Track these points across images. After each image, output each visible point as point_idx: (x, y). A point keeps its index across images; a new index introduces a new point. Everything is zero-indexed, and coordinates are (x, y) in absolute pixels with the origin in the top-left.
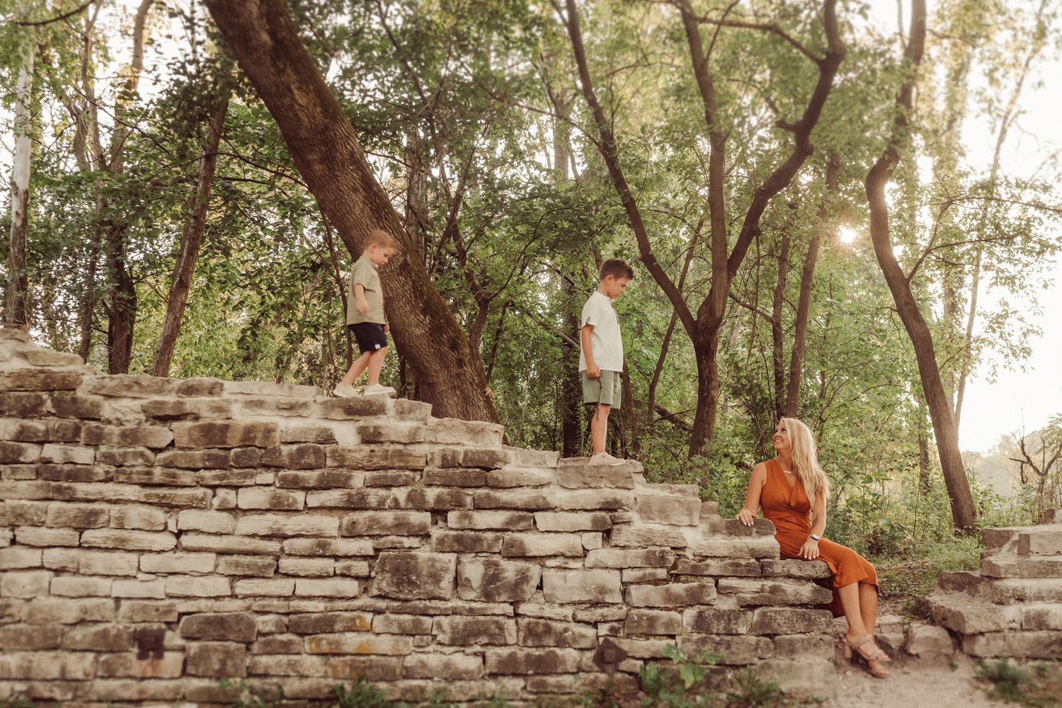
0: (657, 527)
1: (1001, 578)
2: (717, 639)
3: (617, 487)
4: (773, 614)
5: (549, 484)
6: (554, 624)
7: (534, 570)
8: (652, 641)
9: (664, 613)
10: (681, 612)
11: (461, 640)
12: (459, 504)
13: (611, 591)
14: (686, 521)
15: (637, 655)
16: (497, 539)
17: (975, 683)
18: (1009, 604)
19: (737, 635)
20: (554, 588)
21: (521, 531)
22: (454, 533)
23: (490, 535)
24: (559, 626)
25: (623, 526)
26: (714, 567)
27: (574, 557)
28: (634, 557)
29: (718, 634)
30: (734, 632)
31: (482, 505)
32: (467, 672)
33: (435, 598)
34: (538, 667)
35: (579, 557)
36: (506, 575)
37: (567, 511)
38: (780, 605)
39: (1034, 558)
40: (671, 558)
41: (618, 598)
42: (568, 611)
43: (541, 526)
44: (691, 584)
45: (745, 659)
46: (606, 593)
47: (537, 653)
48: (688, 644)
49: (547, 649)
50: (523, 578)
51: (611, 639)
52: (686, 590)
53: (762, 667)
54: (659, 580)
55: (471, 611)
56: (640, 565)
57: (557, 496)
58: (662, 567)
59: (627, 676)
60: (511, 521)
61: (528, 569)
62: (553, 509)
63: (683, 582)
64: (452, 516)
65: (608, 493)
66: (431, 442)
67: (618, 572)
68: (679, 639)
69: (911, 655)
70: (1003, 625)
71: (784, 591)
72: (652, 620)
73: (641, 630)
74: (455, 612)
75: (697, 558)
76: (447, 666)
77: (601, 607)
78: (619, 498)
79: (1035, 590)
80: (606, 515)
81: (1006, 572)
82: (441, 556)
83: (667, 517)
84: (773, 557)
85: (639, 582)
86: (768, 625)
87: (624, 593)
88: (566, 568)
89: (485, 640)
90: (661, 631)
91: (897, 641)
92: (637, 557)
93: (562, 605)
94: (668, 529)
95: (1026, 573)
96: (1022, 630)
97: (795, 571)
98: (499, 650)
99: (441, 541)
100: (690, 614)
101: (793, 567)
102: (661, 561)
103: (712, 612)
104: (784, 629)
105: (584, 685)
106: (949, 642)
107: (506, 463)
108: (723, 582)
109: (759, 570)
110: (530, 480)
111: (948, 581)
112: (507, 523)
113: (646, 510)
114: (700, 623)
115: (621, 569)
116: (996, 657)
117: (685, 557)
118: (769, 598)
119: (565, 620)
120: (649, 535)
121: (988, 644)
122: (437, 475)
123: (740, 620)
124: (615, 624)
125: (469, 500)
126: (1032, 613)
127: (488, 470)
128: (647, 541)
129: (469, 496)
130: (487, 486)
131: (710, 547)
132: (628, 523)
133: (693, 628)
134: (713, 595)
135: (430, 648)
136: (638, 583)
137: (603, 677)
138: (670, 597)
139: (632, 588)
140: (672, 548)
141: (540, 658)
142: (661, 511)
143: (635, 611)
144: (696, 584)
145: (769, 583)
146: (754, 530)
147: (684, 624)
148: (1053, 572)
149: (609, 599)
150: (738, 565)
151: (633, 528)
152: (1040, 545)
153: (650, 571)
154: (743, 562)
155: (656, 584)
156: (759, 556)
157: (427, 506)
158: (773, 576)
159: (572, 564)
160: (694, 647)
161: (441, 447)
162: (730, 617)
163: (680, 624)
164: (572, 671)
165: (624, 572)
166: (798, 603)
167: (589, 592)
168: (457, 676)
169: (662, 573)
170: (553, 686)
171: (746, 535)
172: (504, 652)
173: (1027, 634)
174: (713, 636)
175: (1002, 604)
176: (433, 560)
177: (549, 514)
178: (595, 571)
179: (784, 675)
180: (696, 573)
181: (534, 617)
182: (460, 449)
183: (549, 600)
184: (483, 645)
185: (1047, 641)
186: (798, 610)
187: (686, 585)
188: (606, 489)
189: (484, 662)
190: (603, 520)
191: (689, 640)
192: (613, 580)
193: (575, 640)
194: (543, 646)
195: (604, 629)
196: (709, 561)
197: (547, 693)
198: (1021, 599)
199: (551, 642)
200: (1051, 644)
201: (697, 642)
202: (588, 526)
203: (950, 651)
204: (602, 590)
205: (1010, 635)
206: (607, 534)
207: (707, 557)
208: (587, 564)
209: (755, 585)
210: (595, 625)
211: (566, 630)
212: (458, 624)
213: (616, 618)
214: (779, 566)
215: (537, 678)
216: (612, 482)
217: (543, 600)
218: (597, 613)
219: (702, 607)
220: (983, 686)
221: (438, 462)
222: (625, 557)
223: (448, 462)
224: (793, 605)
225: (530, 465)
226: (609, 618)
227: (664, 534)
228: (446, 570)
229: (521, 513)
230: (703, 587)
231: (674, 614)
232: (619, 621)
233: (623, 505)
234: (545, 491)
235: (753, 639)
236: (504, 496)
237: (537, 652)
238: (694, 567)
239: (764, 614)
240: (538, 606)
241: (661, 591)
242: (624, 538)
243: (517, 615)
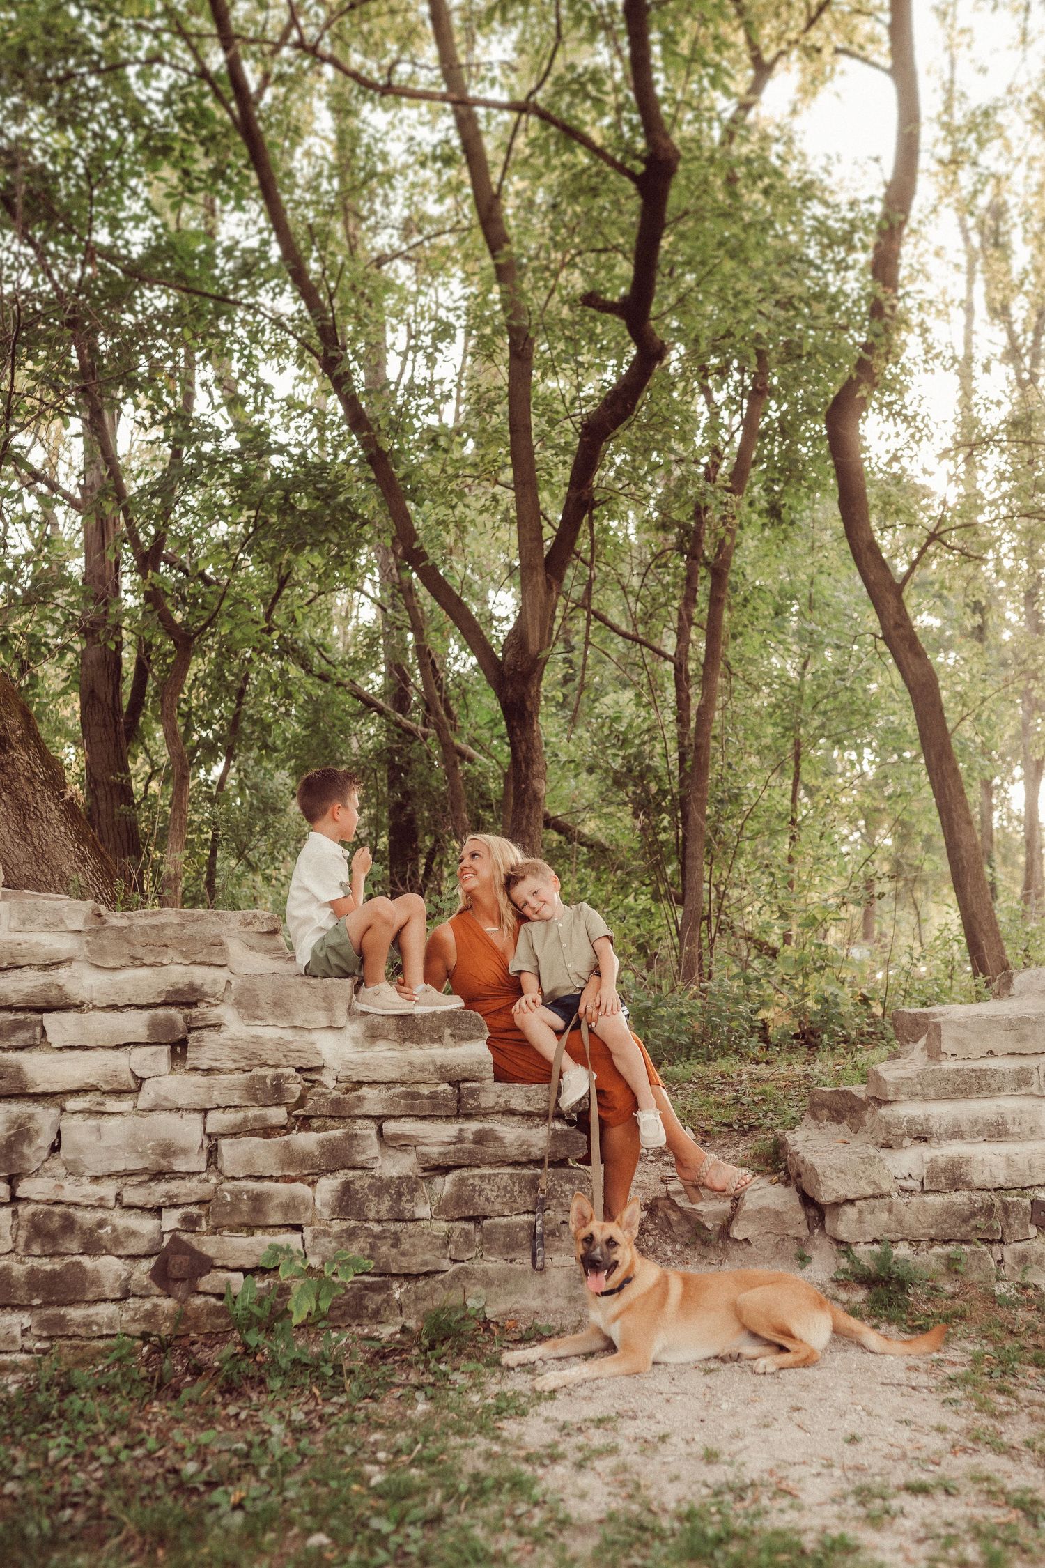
0: (270, 1032)
1: (887, 1103)
2: (377, 1228)
3: (193, 963)
4: (477, 1181)
5: (69, 961)
6: (79, 1214)
7: (44, 1117)
8: (259, 1236)
9: (281, 1186)
10: (312, 1184)
13: (185, 1151)
14: (322, 1019)
15: (231, 1264)
17: (831, 1289)
18: (901, 1147)
19: (414, 1220)
20: (78, 1149)
21: (21, 1048)
24: (87, 1218)
25: (206, 1033)
26: (373, 1101)
27: (118, 1093)
28: (228, 1086)
29: (379, 1221)
30: (407, 1215)
34: (50, 1293)
35: (129, 1092)
37: (103, 1009)
38: (492, 1164)
39: (949, 1065)
40: (295, 1088)
41: (197, 1162)
42: (108, 1190)
43: (55, 1038)
44: (331, 1134)
45: (426, 1263)
46: (174, 1154)
47: (49, 1267)
48: (325, 1240)
49: (68, 1259)
50: (22, 1132)
51: (185, 1237)
52: (321, 1144)
53: (456, 1276)
54: (274, 1127)
56: (237, 1102)
57: (83, 982)
58: (277, 1105)
59: (213, 1300)
61: (31, 1117)
62: (78, 1007)
63: (317, 1130)
65: (178, 974)
67: (198, 1117)
68: (307, 1232)
69: (736, 1241)
70: (886, 1186)
71: (498, 1139)
72: (258, 1200)
73: (238, 1219)
75: (343, 1085)
77: (168, 1181)
78: (198, 982)
79: (948, 1121)
80: (176, 1014)
81: (897, 1090)
83: (287, 1014)
84: (480, 1080)
85: (236, 1132)
86: (469, 1202)
87: (213, 1154)
88: (103, 1113)
90: (276, 1218)
91: (716, 1215)
92: (232, 1088)
93: (96, 1179)
94: (289, 1035)
95: (931, 1092)
96: (924, 1192)
97: (518, 1103)
100: (328, 1186)
101: (518, 1096)
102: (276, 1093)
103: (368, 1181)
104: (498, 1207)
105: (134, 1320)
106: (801, 1216)
108: (390, 1127)
109: (454, 1104)
110: (34, 955)
111: (822, 1105)
113: (248, 1005)
114: (347, 1203)
115: (205, 1111)
116: (875, 1241)
117: (321, 1084)
118: (470, 1153)
119: (101, 1205)
120: (253, 1048)
121: (860, 1220)
123: (418, 1194)
124: (194, 1210)
126: (942, 1162)
128: (251, 1058)
131: (366, 1066)
132: (216, 1026)
133: (333, 1212)
134: (371, 1149)
136: (234, 1135)
137: (168, 1304)
138: (292, 1158)
139: (224, 1144)
140: (299, 1070)
141: (53, 1275)
142: (276, 1004)
143: (228, 1185)
144: (338, 1133)
145: (473, 1126)
146: (448, 1031)
147: (318, 1203)
148: (980, 1089)
149: (180, 1165)
150: (416, 1096)
151: (224, 1036)
152: (959, 1041)
153: (255, 1112)
154: (425, 1090)
155: (268, 1137)
156: (457, 1079)
158: (485, 1114)
159: (112, 1105)
160: (334, 1244)
162: (403, 1188)
163: (309, 1205)
164: (111, 1296)
165: (210, 1115)
166: (523, 1159)
167: (142, 1155)
169: (278, 1115)
170: (78, 1326)
171: (433, 1041)
173: (931, 1199)
174: (370, 1225)
175: (888, 1146)
177: (70, 1017)
178: (155, 1115)
179: (494, 1289)
180: (339, 1112)
181: (47, 1202)
183: (74, 1171)
185: (966, 1210)
186: (526, 1172)
187: (322, 1135)
188: (173, 967)
190: (170, 1024)
191: (325, 1233)
192: (189, 1131)
193: (117, 1241)
194: (61, 1255)
195: (171, 1220)
196: (365, 1091)
197: (69, 1338)
198: (923, 1138)
199: (74, 1246)
200: (973, 1214)
201: (338, 1237)
202: (142, 1034)
203: (804, 1232)
204: (168, 1150)
205: (899, 1201)
206: (179, 1048)
207: (361, 1084)
208: (142, 1104)
209: (447, 1130)
210: (157, 1211)
211: (101, 1224)
213: (194, 1199)
214: (492, 1094)
215: (50, 1312)
216: (184, 954)
217: (63, 1172)
218: (158, 1192)
219: (351, 1173)
220: (843, 1296)
222: (210, 1089)
224: (515, 1164)
225: (34, 927)
226: (181, 1200)
227: (282, 1044)
229: (20, 1016)
230: (351, 1137)
231: (300, 1188)
232: (198, 1203)
233: (206, 994)
234: (62, 975)
235: (441, 1227)
237: (47, 1265)
238: (337, 1102)
239: (461, 1182)
240: (53, 1182)
241: (276, 1149)
242: (209, 1055)
243: (15, 1199)
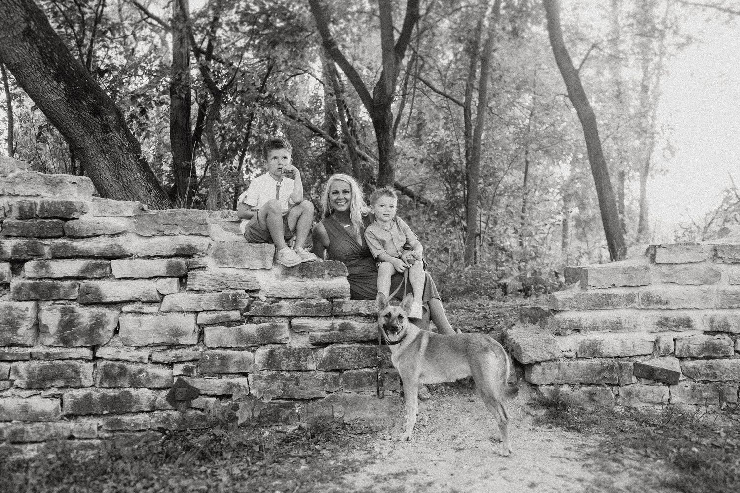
0: (231, 271)
1: (559, 312)
2: (287, 375)
3: (191, 234)
4: (341, 351)
5: (125, 232)
6: (129, 366)
7: (111, 315)
8: (224, 378)
9: (236, 352)
10: (253, 351)
11: (38, 384)
12: (36, 254)
13: (186, 333)
14: (260, 264)
15: (210, 393)
16: (74, 286)
17: (527, 408)
18: (566, 335)
19: (307, 371)
20: (129, 332)
21: (99, 278)
22: (31, 282)
23: (68, 283)
24: (133, 368)
25: (197, 271)
26: (286, 308)
27: (151, 302)
28: (209, 299)
29: (288, 371)
30: (303, 368)
31: (58, 254)
32: (44, 414)
33: (11, 345)
34: (113, 408)
35: (156, 302)
36: (81, 320)
37: (143, 258)
38: (348, 342)
39: (591, 292)
40: (245, 301)
41: (193, 340)
43: (117, 273)
44: (263, 325)
45: (313, 394)
46: (180, 335)
47: (112, 394)
48: (259, 381)
49: (123, 390)
50: (98, 323)
51: (185, 378)
52: (258, 330)
53: (329, 400)
54: (233, 321)
55: (48, 356)
56: (214, 308)
57: (132, 243)
58: (235, 309)
59: (200, 412)
60: (87, 269)
61: (103, 315)
62: (130, 257)
63: (256, 323)
64: (29, 267)
65: (183, 240)
66: (10, 195)
67: (193, 316)
68: (250, 377)
70: (557, 355)
71: (352, 328)
72: (224, 359)
73: (214, 370)
74: (32, 357)
75: (270, 300)
76: (25, 409)
77: (176, 349)
78: (193, 244)
79: (590, 321)
80: (182, 261)
81: (564, 305)
82: (18, 304)
83: (241, 262)
84: (343, 298)
85: (213, 324)
86: (336, 361)
89: (61, 383)
90: (233, 369)
92: (211, 300)
93: (138, 348)
94: (242, 273)
95: (582, 306)
96: (577, 358)
97: (363, 310)
98: (75, 392)
99: (18, 290)
100: (262, 352)
101: (363, 306)
102: (234, 303)
103: (282, 350)
104: (351, 364)
105: (157, 422)
106: (513, 371)
107: (83, 213)
108: (295, 322)
109: (329, 310)
110: (106, 228)
111: (526, 315)
112: (83, 271)
113: (220, 256)
114: (271, 361)
115: (197, 312)
116: (551, 384)
117: (259, 299)
118: (338, 336)
119: (140, 361)
120: (222, 279)
121: (543, 373)
122: (13, 226)
123: (309, 358)
124: (190, 365)
125: (47, 250)
126: (587, 342)
127: (66, 220)
128: (221, 284)
129: (47, 246)
130: (64, 235)
131: (282, 289)
132: (203, 268)
133: (264, 366)
134: (285, 333)
135: (9, 393)
136: (212, 325)
137: (175, 414)
138: (242, 337)
139: (206, 329)
140: (247, 291)
141: (115, 398)
142: (235, 257)
143: (209, 352)
144: (268, 324)
145: (339, 322)
146: (326, 272)
147: (256, 361)
148: (608, 303)
149: (182, 341)
150: (309, 306)
151: (207, 273)
152: (597, 279)
153: (224, 313)
154: (314, 302)
155: (230, 326)
156: (332, 297)
157: (4, 257)
158: (346, 316)
159: (147, 309)
160: (264, 383)
161: (19, 199)
162: (300, 354)
163: (252, 363)
164: (146, 410)
165: (199, 315)
166: (365, 339)
167: (162, 335)
168: (34, 418)
169: (235, 315)
170: (128, 425)
171: (318, 277)
172: (80, 393)
173: (581, 362)
174: (284, 373)
175: (559, 334)
176: (11, 309)
177: (125, 262)
178: (170, 314)
179: (349, 407)
180: (268, 314)
181: (111, 360)
182: (38, 201)
183: (126, 344)
184: (60, 388)
185: (599, 368)
186: (367, 346)
187: (258, 326)
188: (180, 236)
189: (62, 404)
190: (179, 266)
191: (260, 377)
192: (188, 323)
193: (149, 381)
194: (119, 388)
195: (178, 370)
196: (282, 302)
197: (123, 431)
198: (577, 330)
199: (126, 384)
200: (603, 370)
201: (267, 379)
202: (163, 271)
204: (176, 333)
205: (564, 363)
206: (183, 279)
207: (280, 299)
208: (163, 308)
209: (325, 324)
210: (171, 365)
211: (140, 372)
212: (34, 369)
213: (190, 359)
214: (349, 305)
215: (112, 418)
216: (186, 229)
217: (121, 344)
219: (274, 346)
220: (533, 412)
221: (15, 213)
222: (199, 300)
223: (26, 214)
224: (361, 342)
225: (106, 215)
226: (184, 359)
227: (238, 278)
228: (24, 318)
229: (99, 261)
230: (274, 327)
231: (247, 354)
232: (193, 361)
233: (198, 251)
234: (121, 240)
235: (321, 374)
236: (81, 245)
237: (111, 393)
238: (267, 308)
239: (332, 351)
240: (116, 349)
241: (234, 333)
242: (199, 283)
243: (95, 359)
